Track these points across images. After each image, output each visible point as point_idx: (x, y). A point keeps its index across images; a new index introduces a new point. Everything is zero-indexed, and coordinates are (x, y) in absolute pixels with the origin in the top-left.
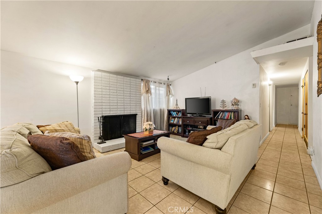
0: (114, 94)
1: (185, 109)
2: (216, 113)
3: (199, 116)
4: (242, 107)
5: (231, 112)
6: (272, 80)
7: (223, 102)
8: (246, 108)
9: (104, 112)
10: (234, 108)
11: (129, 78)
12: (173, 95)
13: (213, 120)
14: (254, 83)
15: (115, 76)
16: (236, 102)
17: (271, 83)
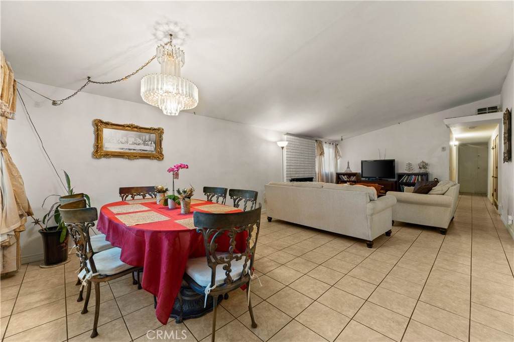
0: (301, 157)
1: (361, 172)
2: (401, 176)
3: (380, 180)
4: (430, 170)
5: (418, 175)
6: (457, 139)
7: (410, 164)
8: (435, 172)
9: (292, 175)
10: (422, 171)
11: (307, 140)
12: (341, 157)
13: (398, 184)
14: (443, 146)
15: (298, 138)
16: (424, 165)
17: (457, 143)
